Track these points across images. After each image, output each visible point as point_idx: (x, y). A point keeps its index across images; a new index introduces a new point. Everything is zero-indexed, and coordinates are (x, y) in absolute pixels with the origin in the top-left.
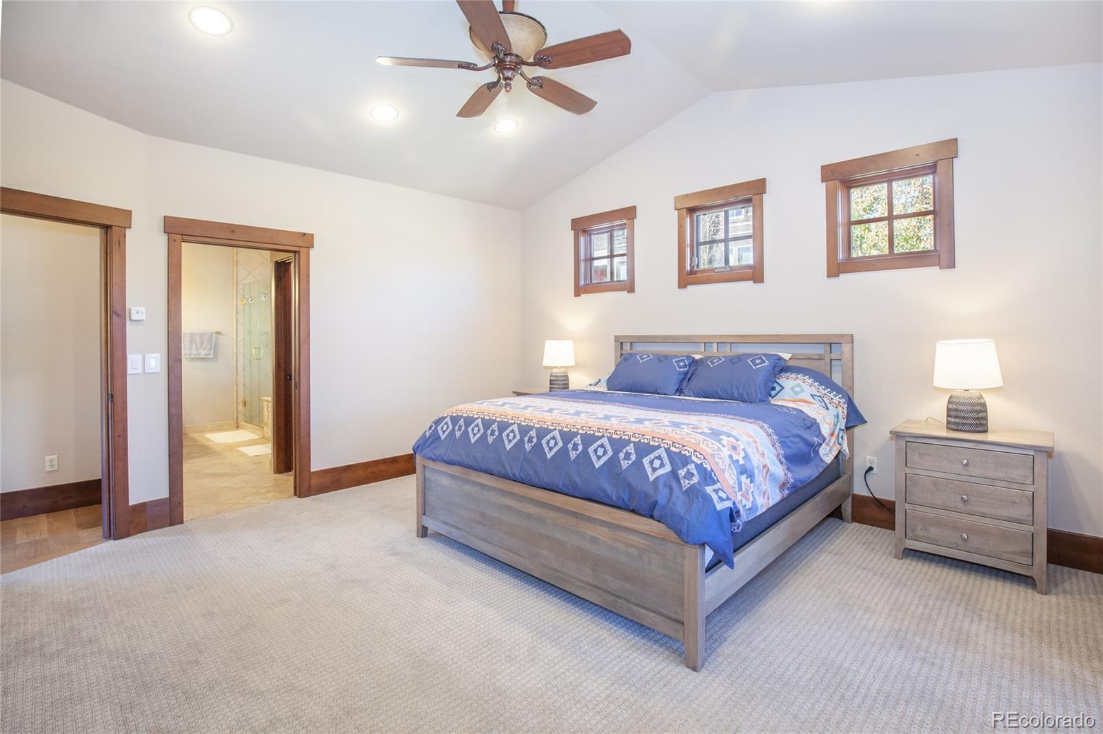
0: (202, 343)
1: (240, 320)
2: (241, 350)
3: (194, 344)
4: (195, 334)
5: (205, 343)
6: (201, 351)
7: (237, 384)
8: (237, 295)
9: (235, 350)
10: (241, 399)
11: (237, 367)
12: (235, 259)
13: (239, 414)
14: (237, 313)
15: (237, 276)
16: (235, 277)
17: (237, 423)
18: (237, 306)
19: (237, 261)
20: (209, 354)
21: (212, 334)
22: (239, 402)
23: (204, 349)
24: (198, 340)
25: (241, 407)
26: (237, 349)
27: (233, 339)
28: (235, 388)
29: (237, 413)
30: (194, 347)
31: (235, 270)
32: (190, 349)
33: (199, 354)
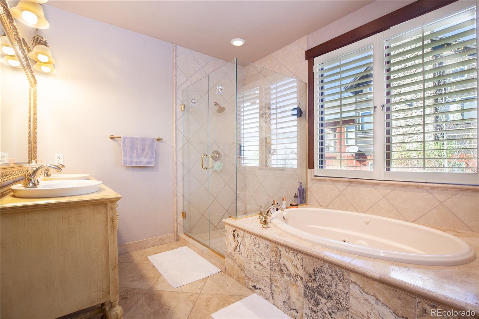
0: (143, 150)
1: (180, 127)
2: (180, 159)
3: (135, 151)
4: (136, 139)
5: (147, 150)
6: (142, 159)
7: (177, 195)
8: (176, 100)
9: (175, 159)
10: (180, 210)
11: (176, 177)
12: (175, 62)
13: (179, 226)
14: (176, 120)
15: (176, 80)
16: (175, 81)
17: (178, 236)
18: (176, 112)
19: (176, 63)
20: (150, 163)
21: (153, 139)
22: (178, 213)
23: (145, 157)
24: (139, 146)
25: (180, 219)
26: (176, 158)
27: (173, 147)
28: (175, 198)
29: (177, 225)
30: (135, 154)
31: (175, 73)
32: (131, 156)
33: (140, 162)
